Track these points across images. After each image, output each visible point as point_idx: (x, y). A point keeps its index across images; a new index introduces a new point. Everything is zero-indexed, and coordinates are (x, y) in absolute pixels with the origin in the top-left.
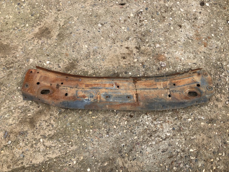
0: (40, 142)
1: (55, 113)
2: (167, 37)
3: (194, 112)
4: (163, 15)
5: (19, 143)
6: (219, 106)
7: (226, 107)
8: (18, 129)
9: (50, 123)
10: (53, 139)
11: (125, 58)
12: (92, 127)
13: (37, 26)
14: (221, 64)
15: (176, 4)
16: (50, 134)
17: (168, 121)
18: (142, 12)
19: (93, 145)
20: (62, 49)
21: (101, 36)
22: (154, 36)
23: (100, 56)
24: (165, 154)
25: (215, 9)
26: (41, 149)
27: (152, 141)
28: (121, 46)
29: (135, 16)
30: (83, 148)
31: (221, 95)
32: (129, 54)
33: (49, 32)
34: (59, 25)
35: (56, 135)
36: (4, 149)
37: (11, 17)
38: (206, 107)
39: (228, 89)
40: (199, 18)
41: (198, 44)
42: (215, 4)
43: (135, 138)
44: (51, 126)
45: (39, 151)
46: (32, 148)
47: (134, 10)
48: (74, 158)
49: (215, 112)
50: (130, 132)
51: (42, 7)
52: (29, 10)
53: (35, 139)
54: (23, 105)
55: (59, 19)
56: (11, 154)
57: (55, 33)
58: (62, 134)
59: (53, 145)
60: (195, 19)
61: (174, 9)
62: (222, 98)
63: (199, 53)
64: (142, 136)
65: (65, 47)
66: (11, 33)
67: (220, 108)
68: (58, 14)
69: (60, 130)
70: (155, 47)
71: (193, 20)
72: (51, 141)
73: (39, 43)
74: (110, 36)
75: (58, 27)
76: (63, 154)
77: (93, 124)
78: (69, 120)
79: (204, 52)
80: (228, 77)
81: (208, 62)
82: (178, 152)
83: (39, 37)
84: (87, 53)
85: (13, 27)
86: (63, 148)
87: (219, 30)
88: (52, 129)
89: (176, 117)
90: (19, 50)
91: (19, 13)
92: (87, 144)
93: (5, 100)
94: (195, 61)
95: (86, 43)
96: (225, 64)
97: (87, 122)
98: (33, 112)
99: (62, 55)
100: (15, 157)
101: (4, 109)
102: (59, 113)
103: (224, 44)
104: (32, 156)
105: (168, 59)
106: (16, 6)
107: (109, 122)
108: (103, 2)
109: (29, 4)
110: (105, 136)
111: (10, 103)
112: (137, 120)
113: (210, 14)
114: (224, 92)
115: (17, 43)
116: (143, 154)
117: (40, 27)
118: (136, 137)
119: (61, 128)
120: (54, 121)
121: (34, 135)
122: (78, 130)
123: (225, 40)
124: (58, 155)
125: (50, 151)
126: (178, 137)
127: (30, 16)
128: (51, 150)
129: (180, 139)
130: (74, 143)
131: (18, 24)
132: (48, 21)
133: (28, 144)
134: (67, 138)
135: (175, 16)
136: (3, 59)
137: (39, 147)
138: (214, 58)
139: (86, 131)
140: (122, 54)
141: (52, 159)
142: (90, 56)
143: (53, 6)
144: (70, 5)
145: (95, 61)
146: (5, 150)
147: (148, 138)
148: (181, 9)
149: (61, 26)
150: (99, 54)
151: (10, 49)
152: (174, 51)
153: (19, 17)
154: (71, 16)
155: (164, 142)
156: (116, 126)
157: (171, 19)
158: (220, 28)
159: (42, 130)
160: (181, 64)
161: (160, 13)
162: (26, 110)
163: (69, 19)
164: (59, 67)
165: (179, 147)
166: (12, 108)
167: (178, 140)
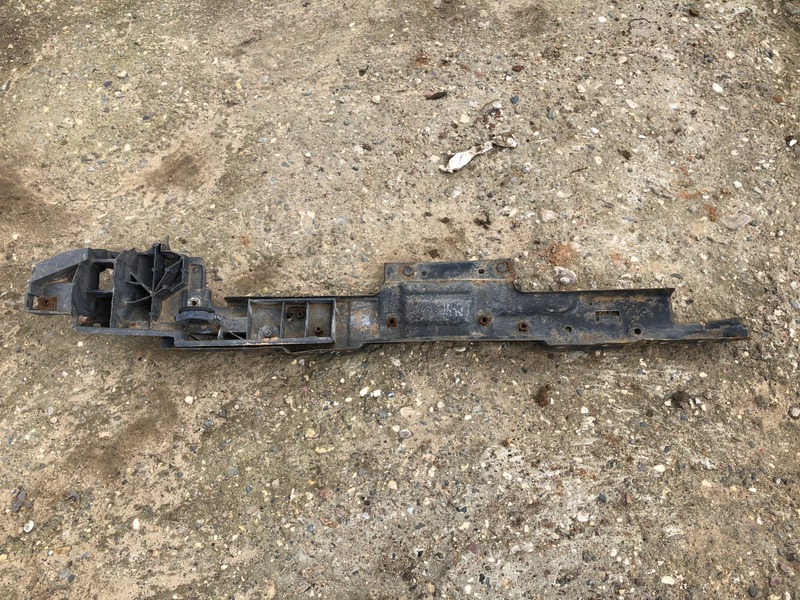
0: (131, 528)
1: (191, 432)
2: (579, 187)
3: (675, 441)
4: (568, 119)
5: (60, 532)
6: (766, 423)
7: (792, 425)
8: (63, 483)
9: (171, 466)
10: (176, 520)
11: (439, 252)
12: (312, 483)
13: (157, 151)
14: (770, 278)
15: (612, 87)
16: (168, 505)
17: (582, 471)
18: (497, 111)
19: (312, 547)
20: (231, 222)
21: (361, 184)
22: (537, 185)
23: (355, 246)
24: (569, 589)
25: (745, 101)
26: (132, 555)
27: (524, 539)
28: (428, 214)
29: (475, 122)
30: (277, 557)
31: (772, 385)
32: (450, 241)
33: (195, 170)
34: (229, 147)
35: (189, 507)
36: (9, 549)
37: (79, 122)
38: (720, 425)
39: (795, 365)
40: (691, 128)
41: (688, 213)
42: (742, 87)
43: (461, 528)
44: (172, 477)
45: (125, 563)
46: (103, 551)
47: (472, 104)
48: (245, 591)
49: (751, 445)
50: (444, 505)
51: (180, 92)
52: (139, 104)
53: (115, 520)
54: (88, 402)
55: (229, 131)
56: (31, 570)
57: (213, 172)
58: (207, 503)
59: (176, 543)
60: (676, 134)
61: (603, 101)
62: (774, 395)
63: (690, 241)
64: (487, 521)
65: (241, 216)
66: (74, 172)
67: (771, 432)
68: (228, 115)
69: (201, 489)
70: (538, 221)
71: (670, 136)
72: (167, 529)
73: (157, 203)
74: (391, 183)
75: (224, 155)
76: (205, 575)
77: (319, 472)
78: (237, 456)
79: (710, 239)
80: (793, 322)
81: (722, 273)
82: (617, 586)
83: (162, 184)
84: (310, 237)
85: (84, 152)
86: (208, 553)
87: (757, 168)
88: (175, 485)
89: (610, 458)
90: (94, 224)
91: (107, 110)
92: (292, 543)
93: (30, 384)
94: (678, 267)
95: (312, 206)
96: (782, 281)
97: (296, 467)
98: (118, 426)
99: (231, 240)
100: (41, 580)
101: (24, 412)
102: (204, 433)
103: (778, 212)
104: (101, 578)
105: (584, 258)
106: (99, 89)
107: (374, 468)
108: (373, 79)
109: (141, 85)
110: (358, 516)
111: (45, 393)
112: (472, 463)
113: (728, 117)
114: (782, 373)
115: (89, 203)
116: (489, 586)
117: (166, 153)
118: (466, 525)
119: (206, 484)
120: (185, 457)
121: (113, 504)
122: (265, 493)
123: (780, 200)
124: (188, 580)
125: (161, 564)
126: (619, 529)
127: (139, 119)
128: (167, 559)
129: (624, 538)
130: (247, 539)
131: (100, 145)
132: (195, 134)
133: (89, 536)
134: (226, 519)
135: (608, 121)
136: (41, 250)
137: (126, 549)
138: (743, 258)
139: (293, 496)
140: (427, 240)
141: (167, 591)
142: (320, 247)
143: (212, 92)
144: (268, 88)
145: (336, 261)
146: (12, 554)
147: (509, 527)
148: (627, 101)
149: (234, 152)
150: (352, 239)
151: (65, 220)
152: (606, 232)
153: (105, 123)
154: (267, 121)
155: (566, 544)
156: (398, 483)
157: (596, 131)
158: (763, 161)
159: (142, 490)
160: (626, 278)
161: (557, 112)
162: (95, 417)
163: (259, 130)
164: (216, 280)
165: (621, 567)
166: (51, 410)
167: (617, 540)
